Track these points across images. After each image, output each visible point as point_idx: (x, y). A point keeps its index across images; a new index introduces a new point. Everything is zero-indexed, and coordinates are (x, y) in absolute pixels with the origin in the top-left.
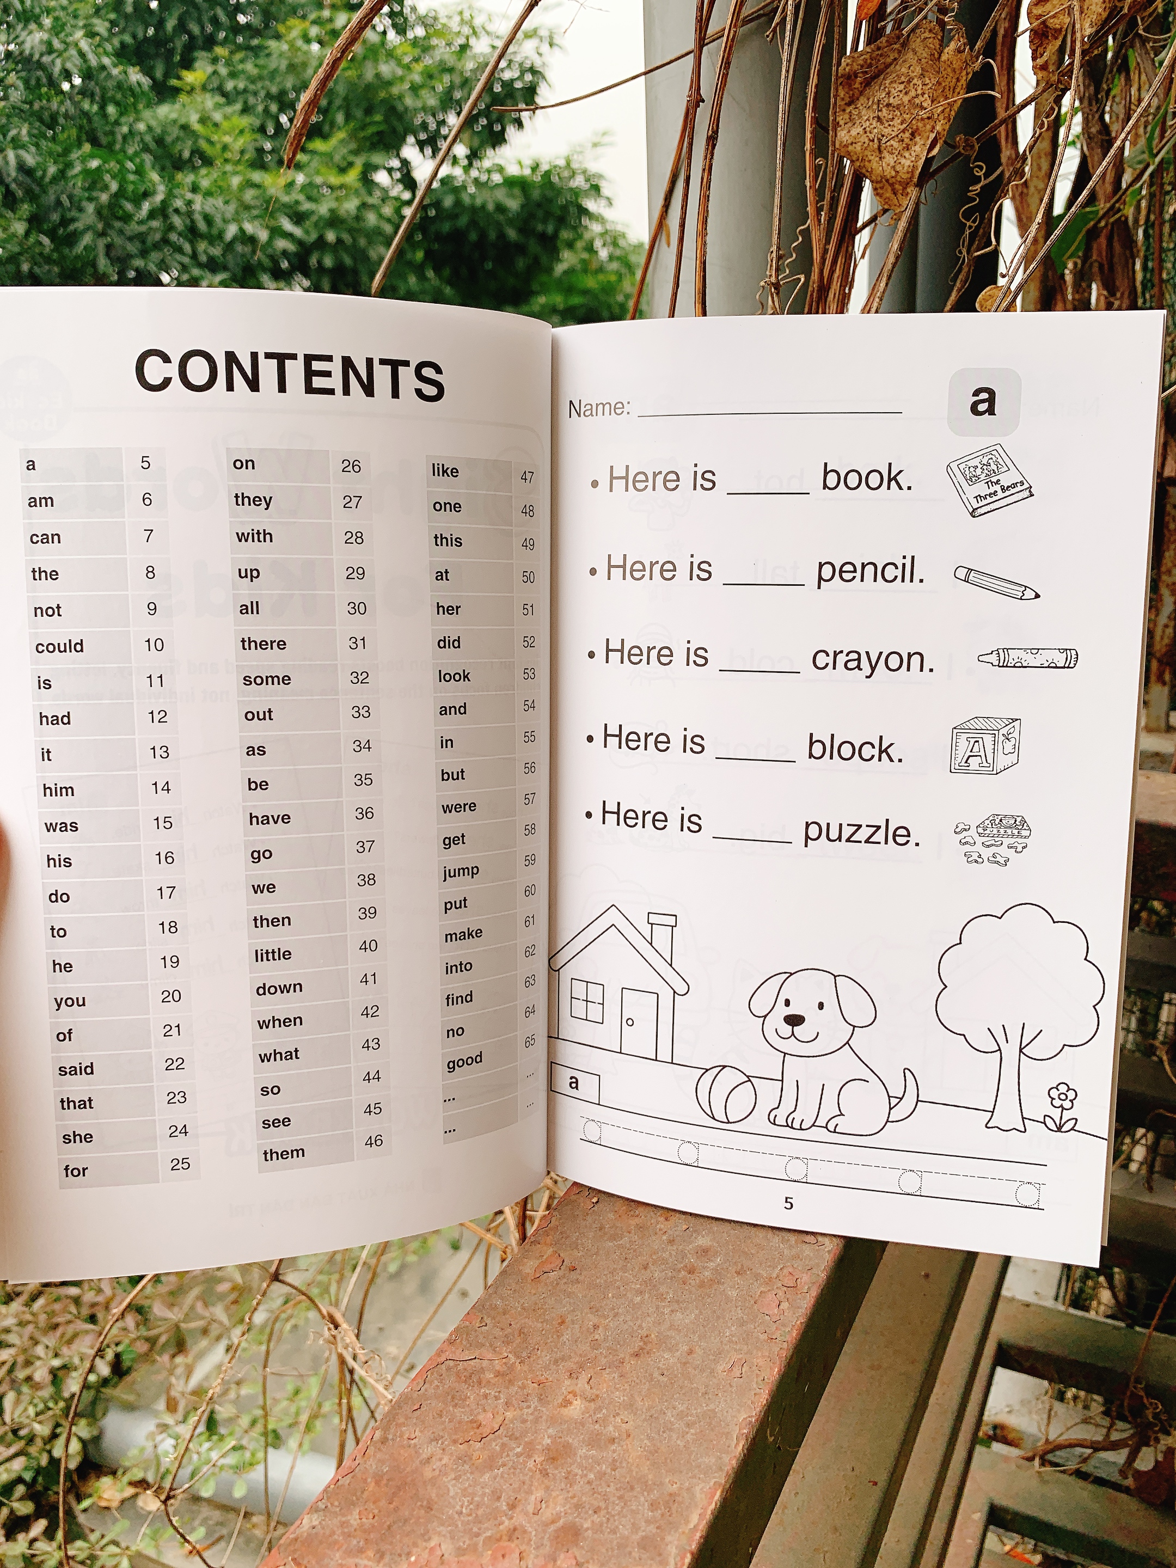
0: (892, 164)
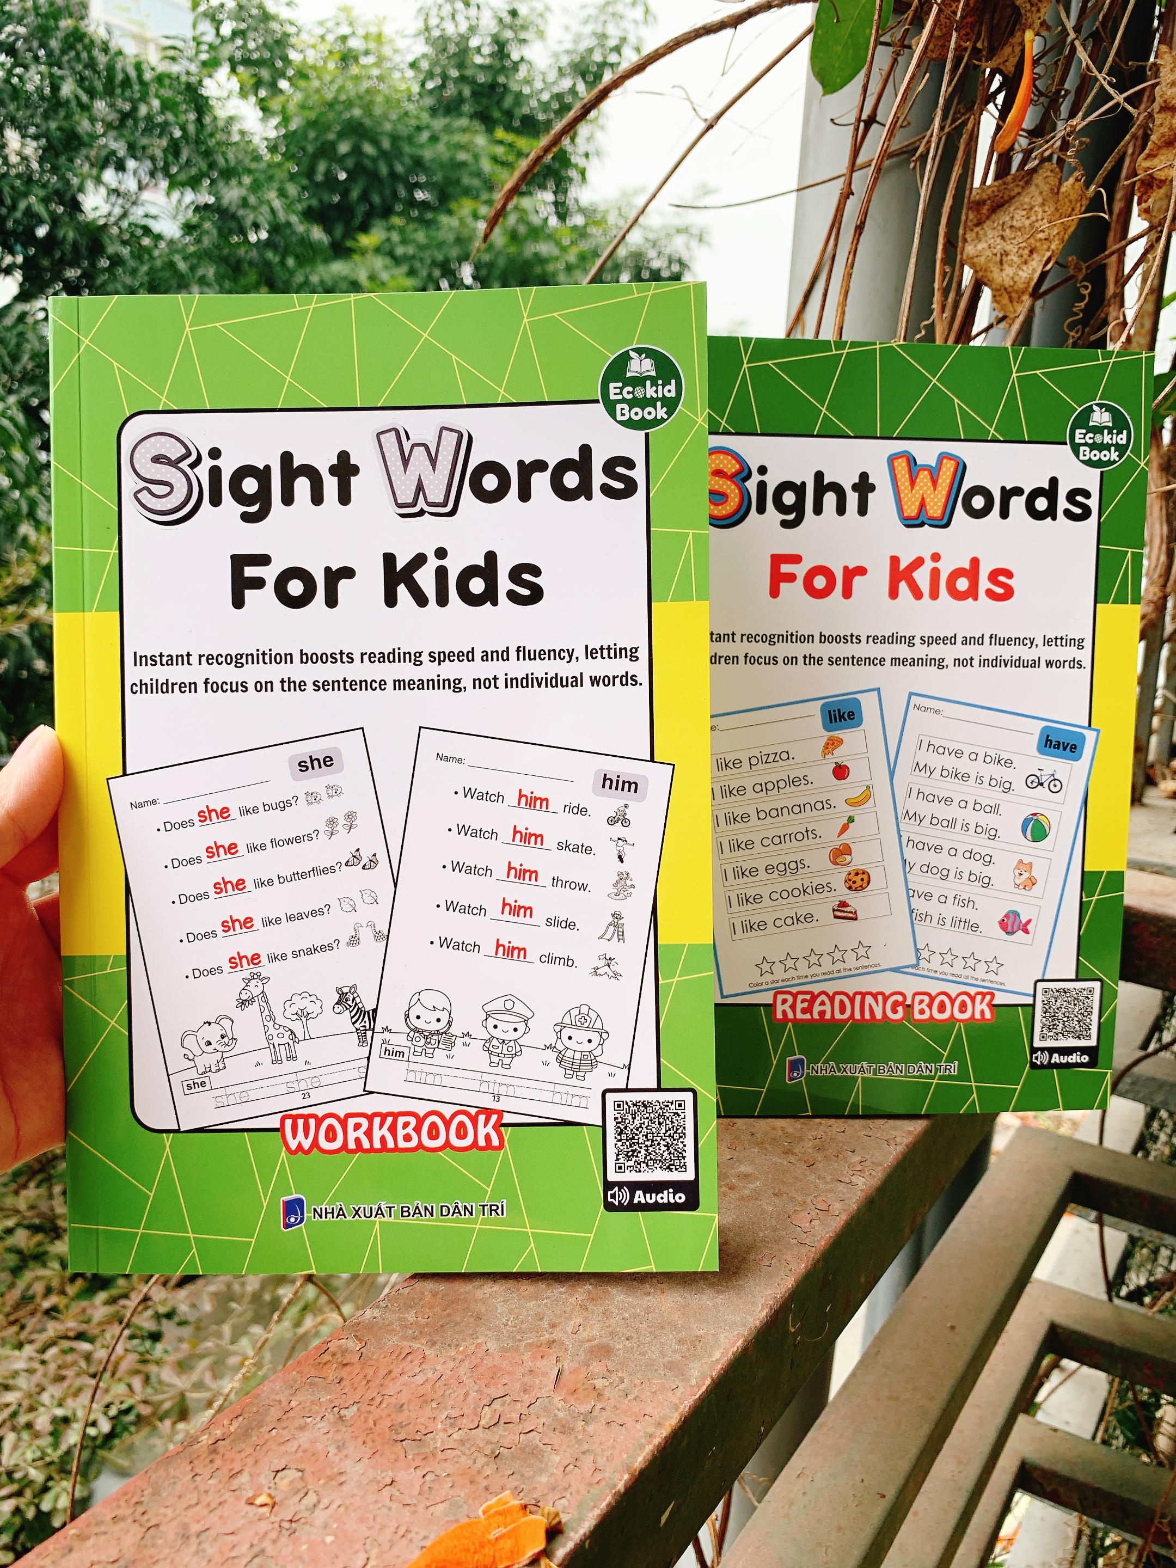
0: (1011, 274)
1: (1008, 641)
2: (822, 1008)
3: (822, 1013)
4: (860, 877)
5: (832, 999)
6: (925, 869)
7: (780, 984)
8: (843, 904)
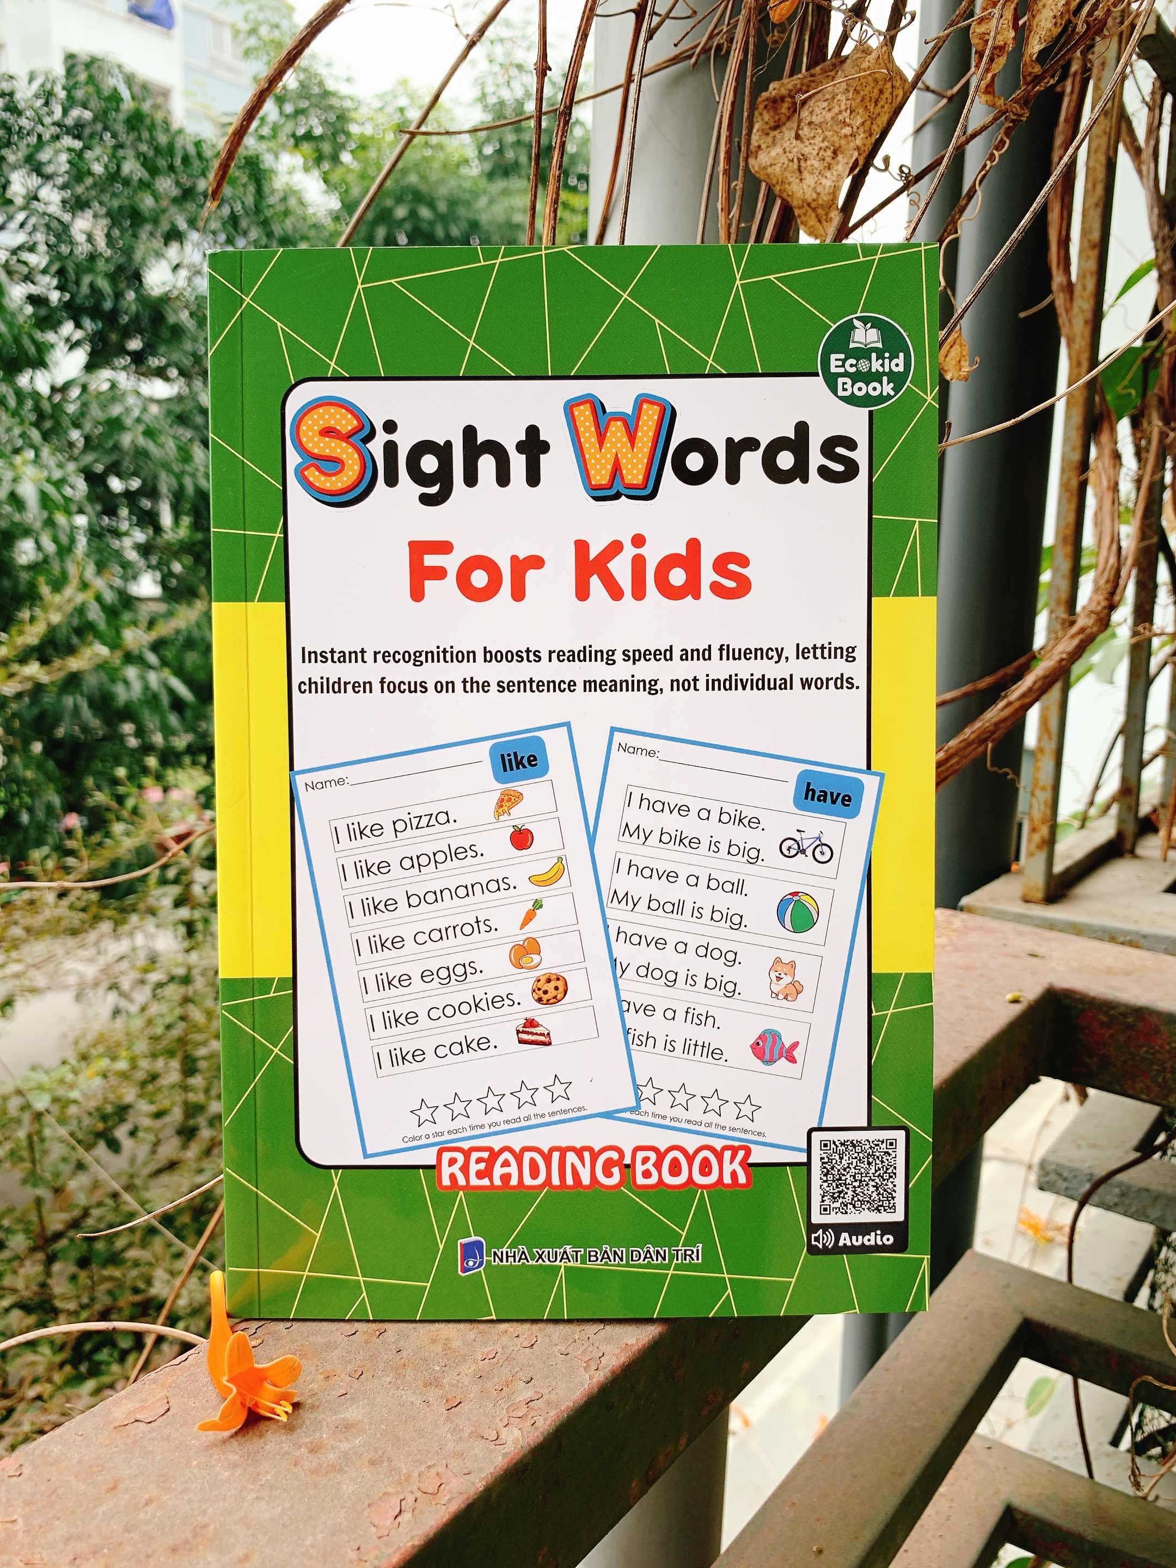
1: (746, 654)
2: (506, 1170)
3: (506, 1178)
4: (553, 984)
5: (519, 1158)
6: (643, 971)
7: (447, 1137)
8: (531, 1023)
